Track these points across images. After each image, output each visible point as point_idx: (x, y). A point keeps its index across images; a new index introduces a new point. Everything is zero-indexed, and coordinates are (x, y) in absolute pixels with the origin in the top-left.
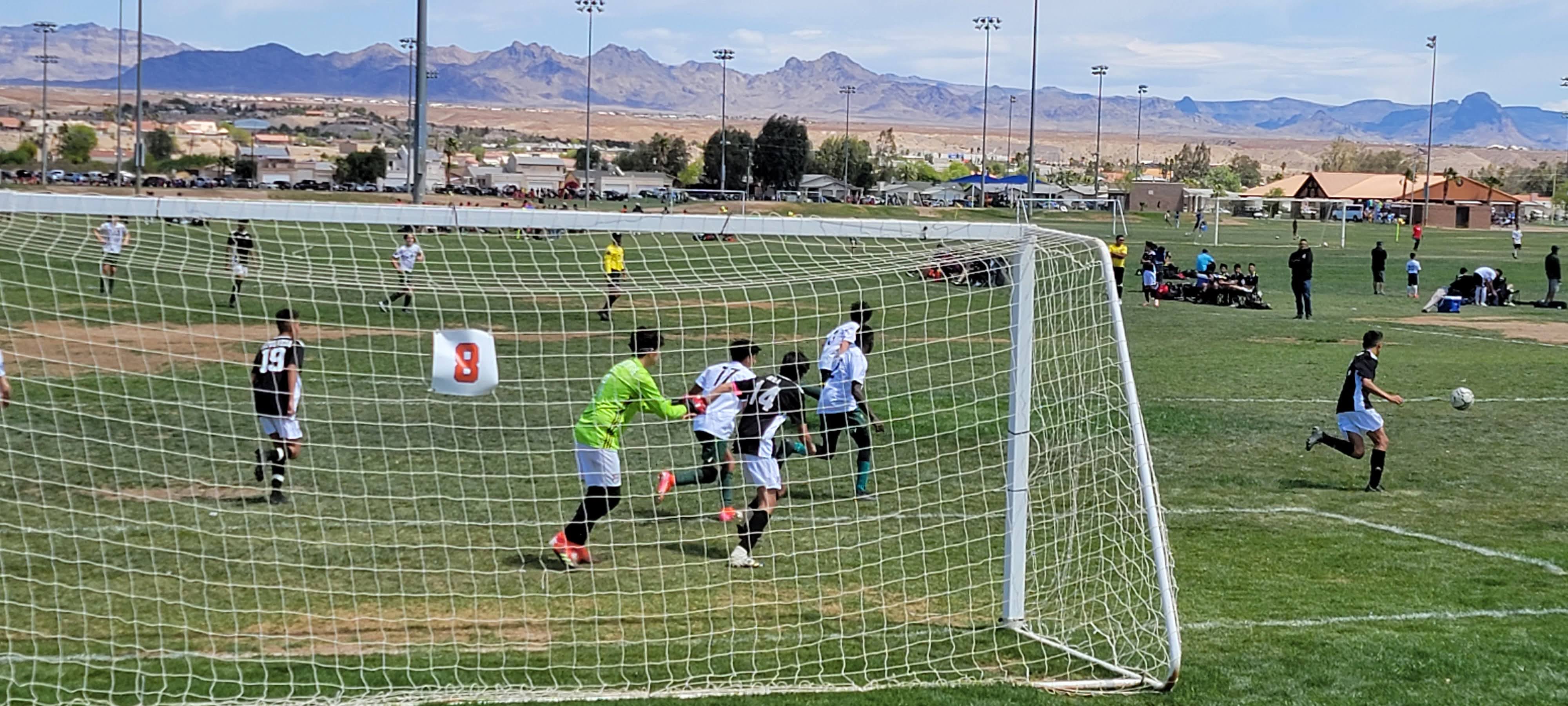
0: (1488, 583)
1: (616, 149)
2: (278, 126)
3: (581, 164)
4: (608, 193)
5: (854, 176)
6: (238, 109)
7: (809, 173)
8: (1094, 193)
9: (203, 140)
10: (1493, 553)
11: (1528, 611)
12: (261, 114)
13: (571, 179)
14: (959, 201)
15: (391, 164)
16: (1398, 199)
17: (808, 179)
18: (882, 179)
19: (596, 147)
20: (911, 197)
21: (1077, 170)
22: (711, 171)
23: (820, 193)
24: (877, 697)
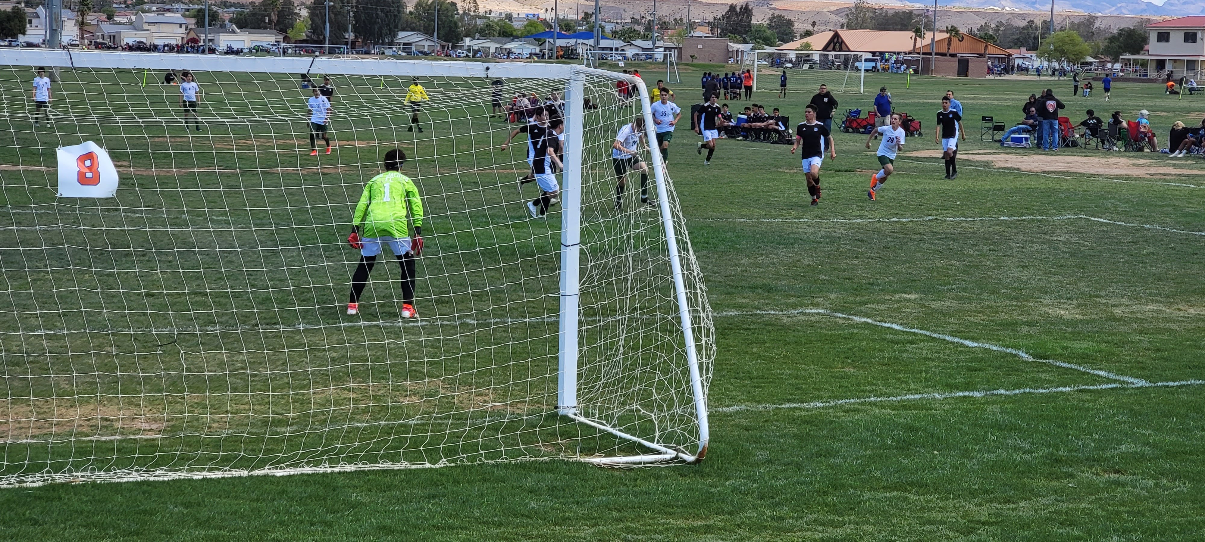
0: (970, 369)
1: (233, 9)
3: (200, 24)
4: (227, 48)
5: (442, 33)
7: (404, 30)
8: (651, 46)
10: (976, 345)
11: (1002, 391)
13: (192, 35)
14: (536, 54)
15: (30, 22)
16: (910, 53)
17: (403, 36)
18: (467, 36)
19: (215, 8)
20: (492, 50)
21: (637, 27)
22: (316, 29)
23: (414, 48)
24: (448, 472)
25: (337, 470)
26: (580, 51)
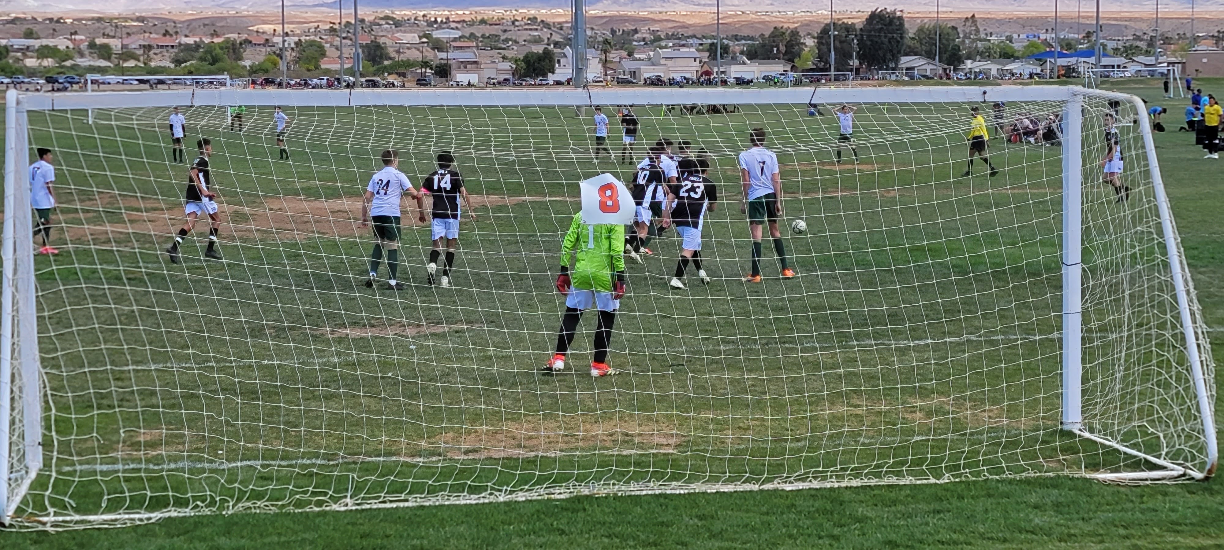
1: (743, 42)
2: (468, 35)
3: (713, 56)
4: (737, 79)
5: (945, 56)
6: (436, 21)
7: (907, 55)
8: (1154, 63)
9: (408, 48)
12: (453, 25)
13: (706, 68)
14: (1037, 74)
15: (559, 61)
17: (905, 61)
18: (968, 58)
19: (725, 42)
20: (994, 72)
21: (1139, 43)
22: (822, 56)
23: (916, 72)
24: (952, 488)
25: (843, 485)
26: (1081, 69)
